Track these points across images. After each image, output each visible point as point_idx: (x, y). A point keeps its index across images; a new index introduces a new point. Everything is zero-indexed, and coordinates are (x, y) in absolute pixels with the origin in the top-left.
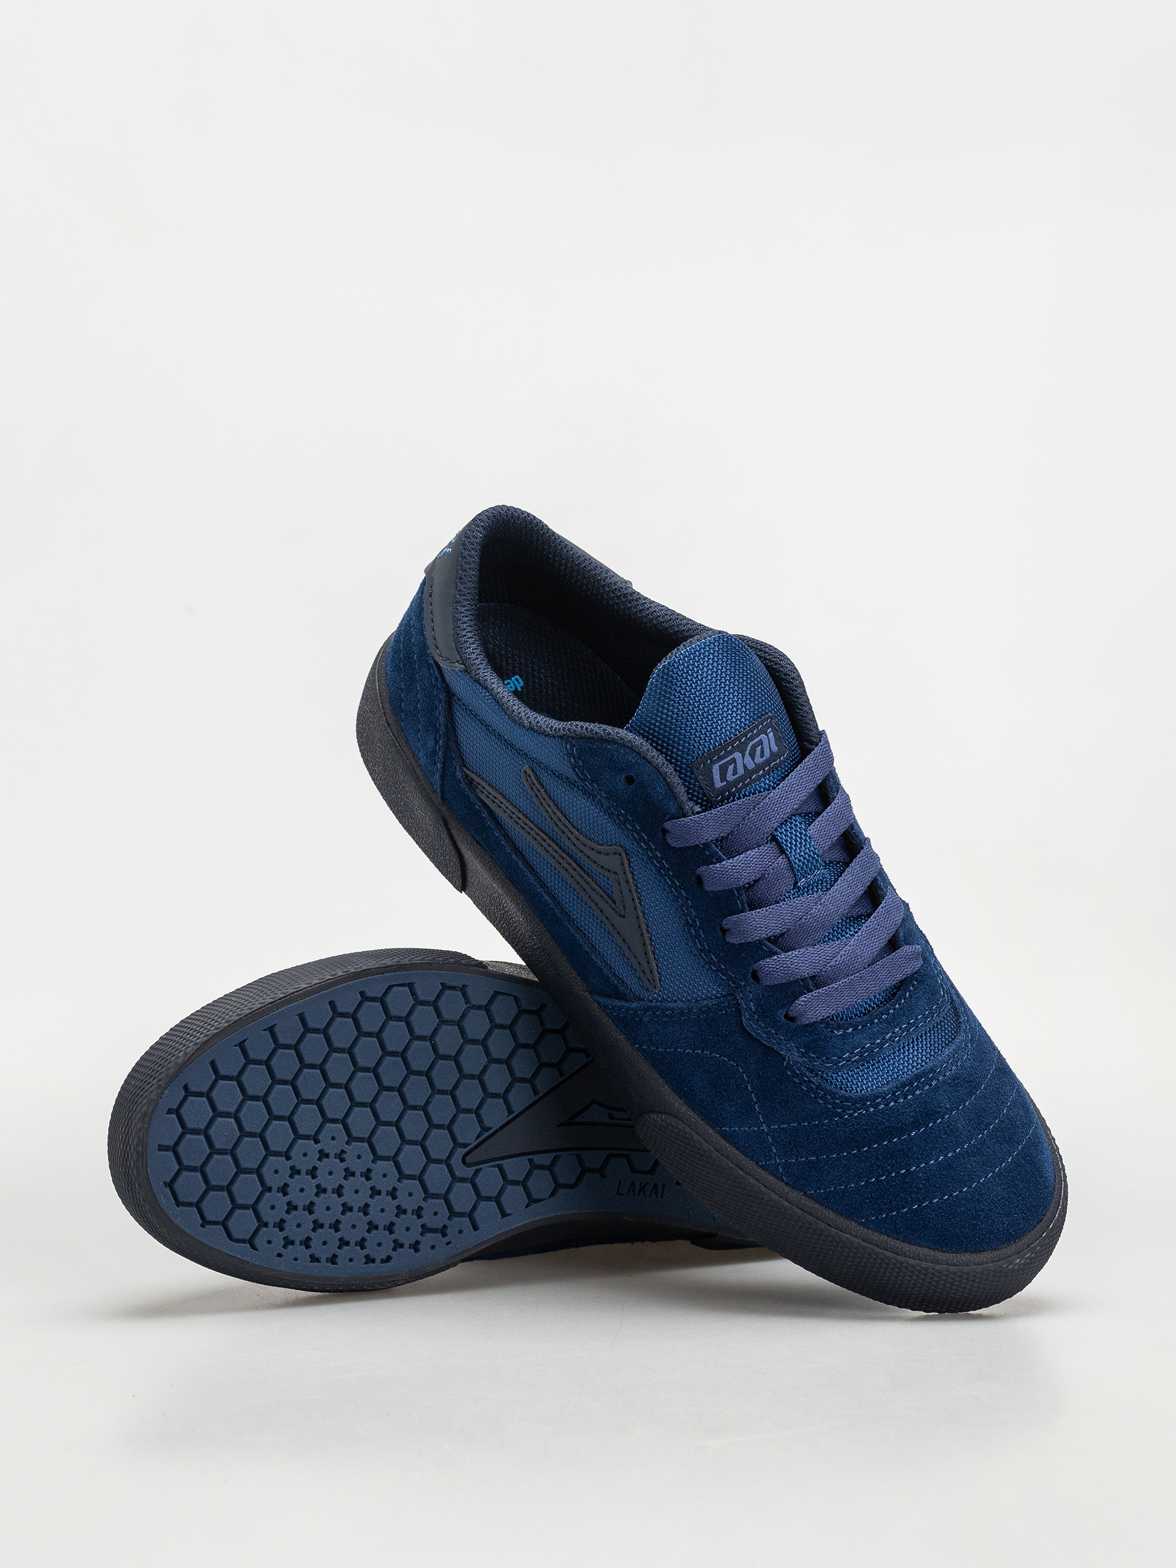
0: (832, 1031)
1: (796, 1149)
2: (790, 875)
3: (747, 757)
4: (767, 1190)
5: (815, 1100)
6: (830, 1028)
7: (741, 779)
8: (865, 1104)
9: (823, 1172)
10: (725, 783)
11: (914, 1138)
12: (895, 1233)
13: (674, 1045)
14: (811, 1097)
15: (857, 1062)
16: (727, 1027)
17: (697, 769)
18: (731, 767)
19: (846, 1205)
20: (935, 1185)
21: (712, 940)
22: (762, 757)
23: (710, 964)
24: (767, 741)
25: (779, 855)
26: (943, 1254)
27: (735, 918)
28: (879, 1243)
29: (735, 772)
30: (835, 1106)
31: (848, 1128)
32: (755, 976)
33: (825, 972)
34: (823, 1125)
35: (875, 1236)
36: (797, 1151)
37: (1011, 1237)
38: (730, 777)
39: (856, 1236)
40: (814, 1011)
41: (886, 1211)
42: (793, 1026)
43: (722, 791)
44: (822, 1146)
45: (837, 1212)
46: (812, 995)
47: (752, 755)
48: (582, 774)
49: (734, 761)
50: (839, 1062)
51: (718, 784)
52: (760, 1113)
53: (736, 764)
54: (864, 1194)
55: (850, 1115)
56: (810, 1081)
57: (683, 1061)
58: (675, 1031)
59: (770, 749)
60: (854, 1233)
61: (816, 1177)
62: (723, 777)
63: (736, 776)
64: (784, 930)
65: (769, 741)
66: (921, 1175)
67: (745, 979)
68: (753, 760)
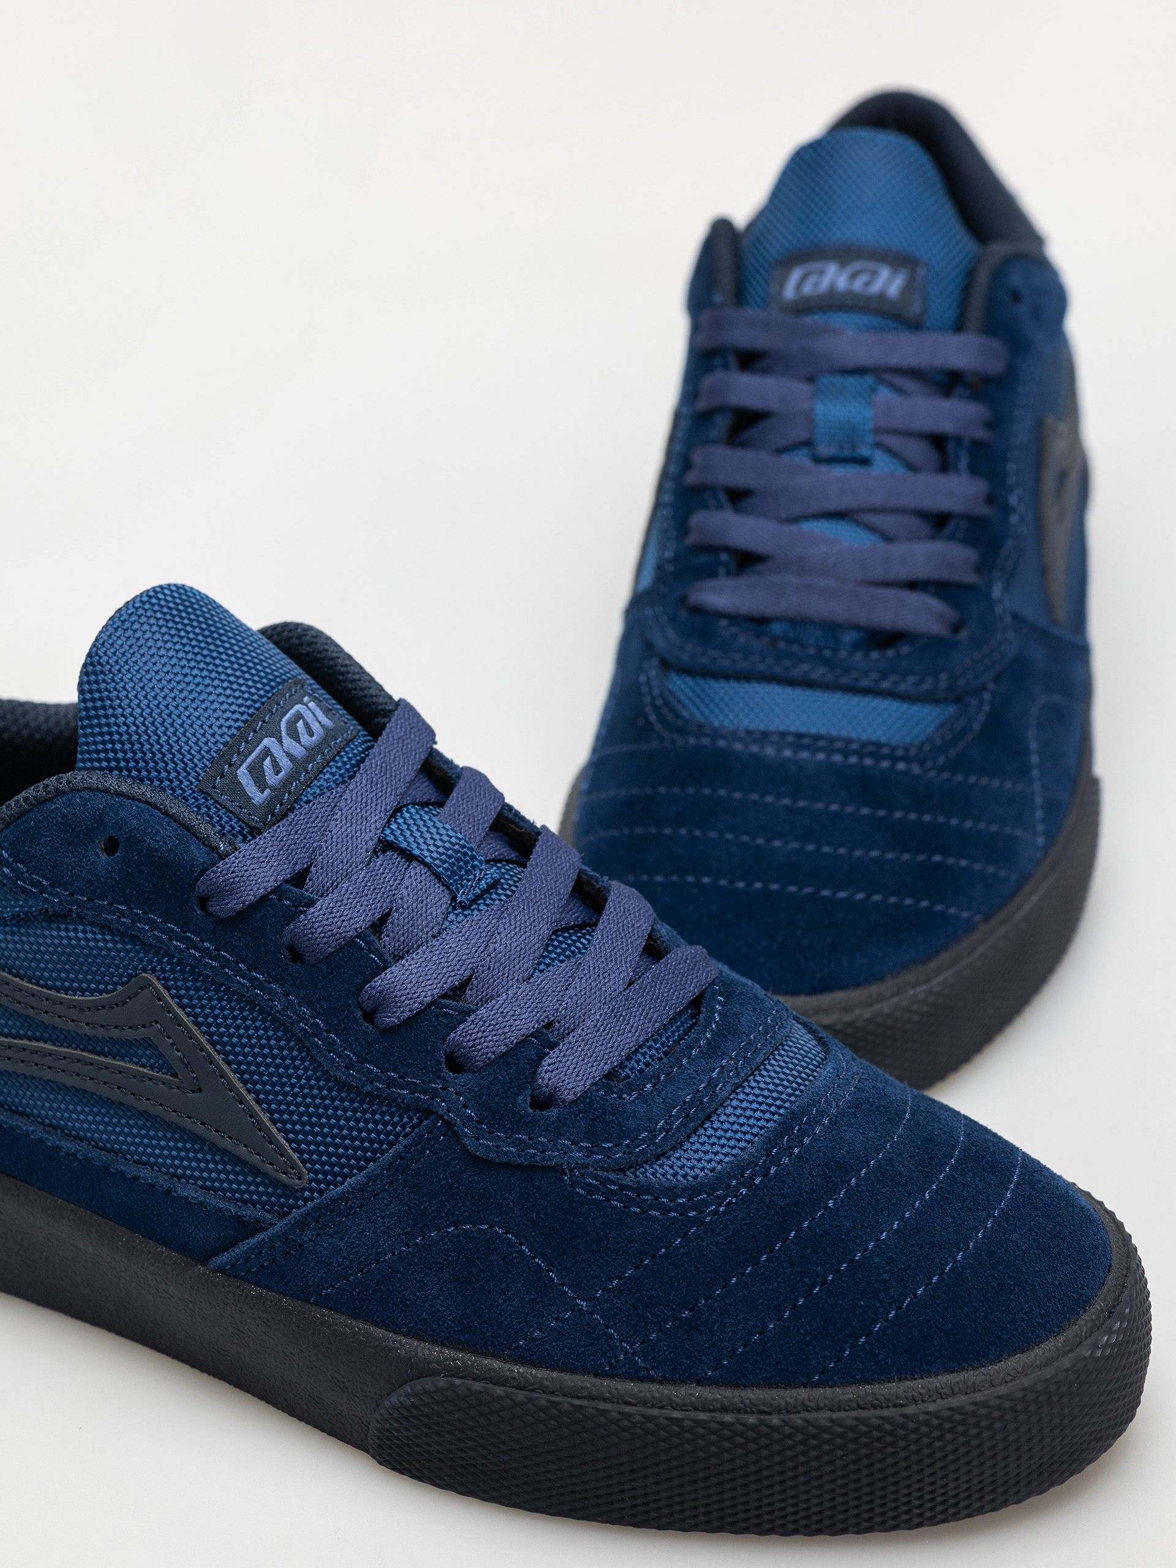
0: (620, 1098)
1: (650, 1312)
2: (439, 888)
3: (287, 741)
4: (634, 1408)
5: (645, 1215)
6: (614, 1093)
7: (292, 777)
8: (729, 1186)
9: (713, 1327)
10: (268, 790)
11: (837, 1208)
12: (882, 1374)
13: (372, 1254)
14: (635, 1213)
15: (684, 1125)
16: (445, 1171)
17: (214, 787)
18: (267, 762)
19: (777, 1364)
20: (910, 1266)
21: (357, 1039)
22: (312, 735)
23: (371, 1082)
24: (311, 715)
25: (405, 866)
26: (976, 1373)
27: (378, 982)
28: (861, 1403)
29: (277, 769)
30: (683, 1210)
31: (719, 1234)
32: (456, 1064)
33: (565, 1009)
34: (676, 1249)
35: (850, 1393)
36: (654, 1315)
37: (1078, 1303)
38: (272, 779)
39: (819, 1409)
40: (574, 1075)
41: (847, 1342)
42: (553, 1113)
43: (269, 805)
44: (691, 1285)
45: (768, 1384)
46: (561, 1051)
47: (294, 735)
48: (32, 884)
49: (267, 752)
50: (655, 1137)
51: (258, 797)
52: (562, 1285)
53: (272, 756)
54: (799, 1330)
55: (715, 1213)
56: (622, 1188)
57: (398, 1272)
58: (364, 1230)
59: (320, 723)
60: (812, 1404)
61: (705, 1342)
62: (261, 784)
63: (281, 775)
64: (467, 973)
65: (314, 714)
66: (876, 1260)
67: (439, 1077)
68: (299, 742)
